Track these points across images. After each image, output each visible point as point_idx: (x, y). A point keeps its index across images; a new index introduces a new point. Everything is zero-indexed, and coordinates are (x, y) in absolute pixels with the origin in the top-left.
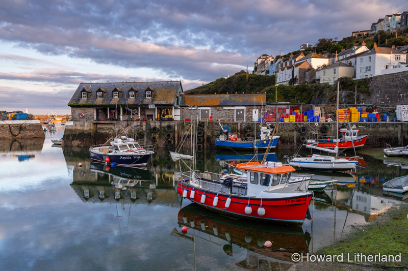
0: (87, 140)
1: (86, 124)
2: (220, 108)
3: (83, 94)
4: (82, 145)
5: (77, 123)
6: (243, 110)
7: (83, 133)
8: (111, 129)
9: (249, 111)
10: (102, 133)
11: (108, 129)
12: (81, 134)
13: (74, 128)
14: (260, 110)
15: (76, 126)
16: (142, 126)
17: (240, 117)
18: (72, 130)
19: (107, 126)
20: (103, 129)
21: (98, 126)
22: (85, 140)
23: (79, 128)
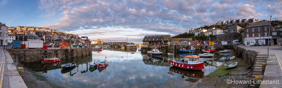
0: (146, 50)
2: (181, 42)
3: (146, 38)
6: (186, 42)
7: (146, 48)
9: (188, 42)
11: (151, 47)
13: (143, 47)
14: (191, 42)
16: (160, 46)
20: (150, 47)
23: (145, 46)
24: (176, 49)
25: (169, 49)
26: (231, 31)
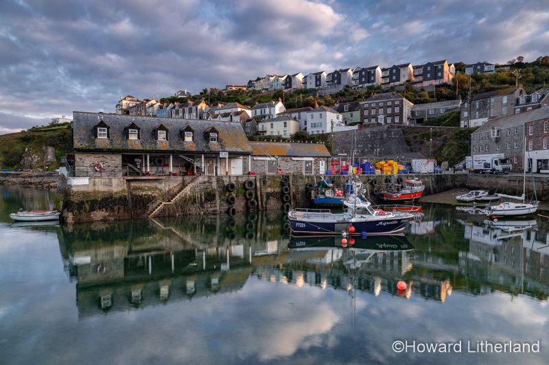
0: (119, 209)
1: (115, 181)
2: (289, 158)
3: (100, 130)
4: (112, 219)
5: (97, 180)
6: (311, 162)
7: (111, 197)
8: (156, 188)
10: (141, 196)
11: (150, 189)
12: (107, 199)
13: (91, 189)
15: (94, 185)
16: (211, 183)
17: (308, 169)
18: (88, 193)
19: (148, 184)
20: (141, 189)
21: (133, 184)
22: (116, 208)
23: (101, 188)
24: (291, 194)
25: (261, 195)
26: (376, 117)
